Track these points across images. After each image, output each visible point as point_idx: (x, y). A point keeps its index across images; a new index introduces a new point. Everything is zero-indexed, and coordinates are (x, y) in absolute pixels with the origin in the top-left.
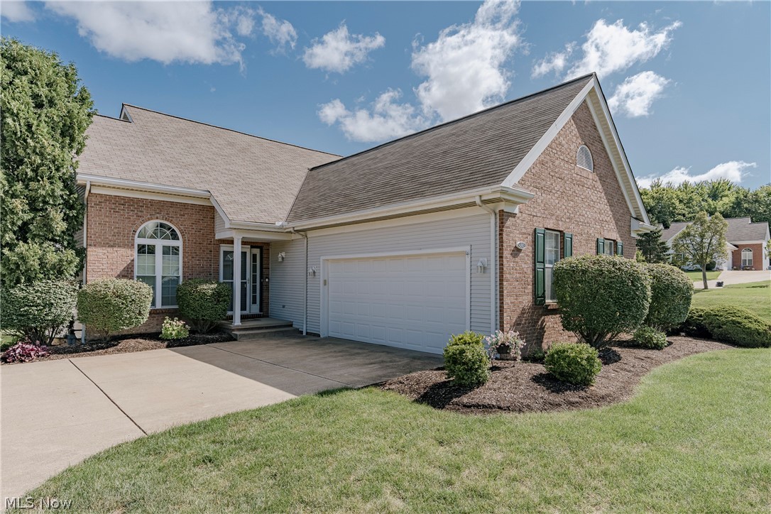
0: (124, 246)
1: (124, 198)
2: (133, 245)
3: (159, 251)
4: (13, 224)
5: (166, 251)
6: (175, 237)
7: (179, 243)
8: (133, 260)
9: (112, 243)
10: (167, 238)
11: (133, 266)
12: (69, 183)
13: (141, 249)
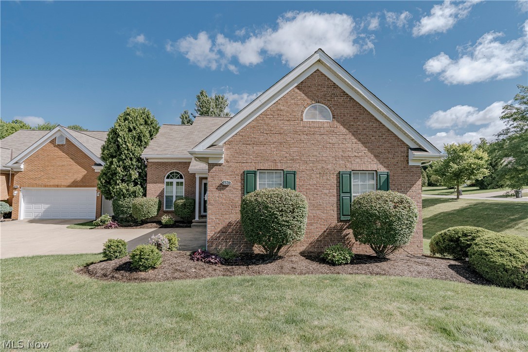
0: (160, 183)
1: (160, 162)
2: (164, 182)
3: (175, 184)
4: (119, 177)
5: (178, 183)
6: (181, 177)
7: (183, 180)
8: (164, 189)
9: (155, 182)
10: (178, 178)
11: (164, 191)
12: (139, 160)
13: (168, 184)
